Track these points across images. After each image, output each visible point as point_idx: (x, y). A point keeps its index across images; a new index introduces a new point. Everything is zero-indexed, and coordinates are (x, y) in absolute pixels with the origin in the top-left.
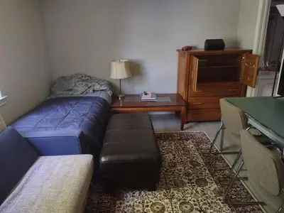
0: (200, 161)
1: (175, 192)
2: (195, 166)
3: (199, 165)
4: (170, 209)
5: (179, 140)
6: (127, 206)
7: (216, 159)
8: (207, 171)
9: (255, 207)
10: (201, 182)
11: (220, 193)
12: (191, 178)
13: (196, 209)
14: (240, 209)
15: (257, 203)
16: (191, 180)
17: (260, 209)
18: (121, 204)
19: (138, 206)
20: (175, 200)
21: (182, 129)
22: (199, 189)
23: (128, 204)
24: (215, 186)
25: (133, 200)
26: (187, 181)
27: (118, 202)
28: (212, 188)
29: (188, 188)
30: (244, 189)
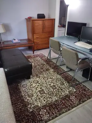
0: (45, 63)
1: (40, 75)
2: (43, 65)
3: (44, 64)
4: (40, 81)
5: (34, 57)
6: (23, 85)
7: (50, 61)
8: (48, 66)
9: (66, 73)
10: (47, 70)
11: (55, 72)
12: (43, 69)
13: (49, 78)
14: (62, 74)
15: (66, 72)
16: (44, 70)
17: (68, 73)
18: (20, 85)
19: (28, 83)
20: (41, 78)
21: (33, 53)
22: (48, 72)
23: (24, 84)
24: (52, 70)
25: (25, 82)
26: (42, 71)
27: (19, 84)
28: (52, 71)
29: (44, 73)
30: (61, 68)
